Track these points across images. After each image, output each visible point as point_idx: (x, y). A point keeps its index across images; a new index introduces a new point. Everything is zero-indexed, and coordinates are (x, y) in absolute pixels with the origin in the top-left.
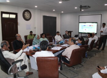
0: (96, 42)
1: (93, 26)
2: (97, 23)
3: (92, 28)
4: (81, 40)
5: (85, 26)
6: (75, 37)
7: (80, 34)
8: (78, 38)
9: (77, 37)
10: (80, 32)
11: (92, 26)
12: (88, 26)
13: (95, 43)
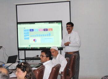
0: (62, 70)
1: (52, 29)
2: (61, 22)
3: (50, 35)
4: (23, 71)
5: (33, 30)
6: (8, 62)
7: (22, 52)
8: (16, 64)
9: (14, 62)
10: (20, 46)
11: (50, 32)
12: (40, 30)
13: (60, 72)
